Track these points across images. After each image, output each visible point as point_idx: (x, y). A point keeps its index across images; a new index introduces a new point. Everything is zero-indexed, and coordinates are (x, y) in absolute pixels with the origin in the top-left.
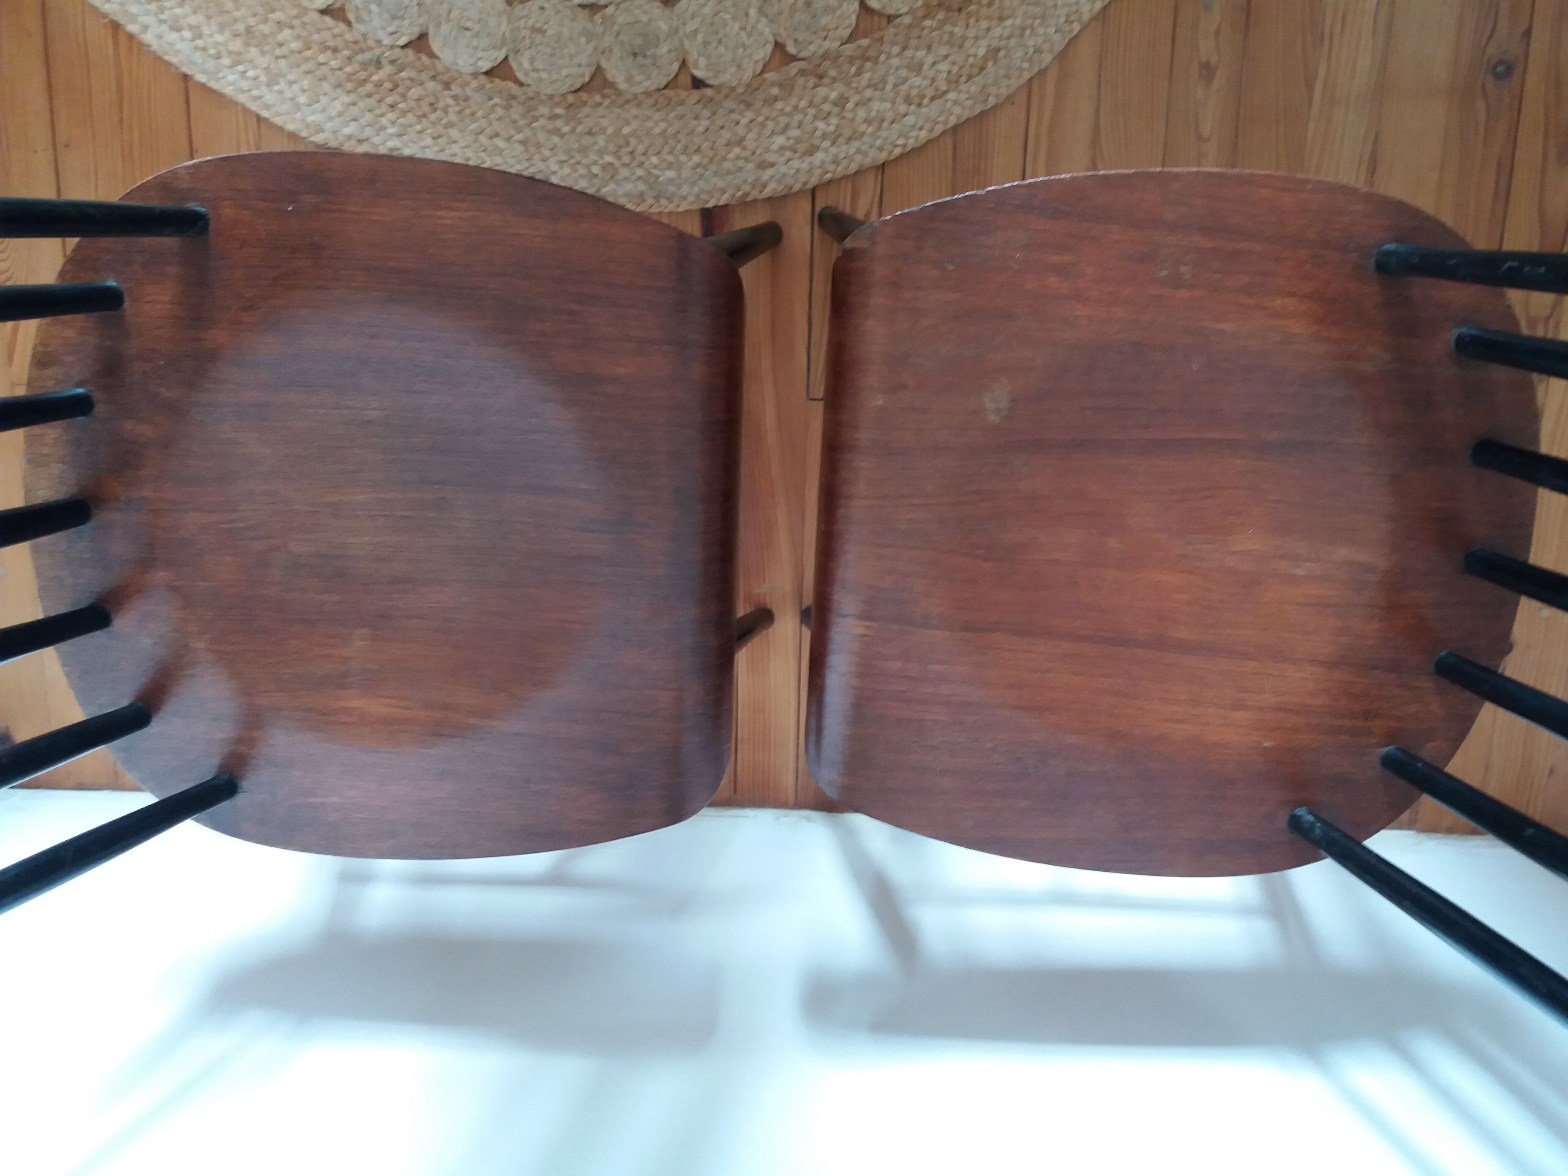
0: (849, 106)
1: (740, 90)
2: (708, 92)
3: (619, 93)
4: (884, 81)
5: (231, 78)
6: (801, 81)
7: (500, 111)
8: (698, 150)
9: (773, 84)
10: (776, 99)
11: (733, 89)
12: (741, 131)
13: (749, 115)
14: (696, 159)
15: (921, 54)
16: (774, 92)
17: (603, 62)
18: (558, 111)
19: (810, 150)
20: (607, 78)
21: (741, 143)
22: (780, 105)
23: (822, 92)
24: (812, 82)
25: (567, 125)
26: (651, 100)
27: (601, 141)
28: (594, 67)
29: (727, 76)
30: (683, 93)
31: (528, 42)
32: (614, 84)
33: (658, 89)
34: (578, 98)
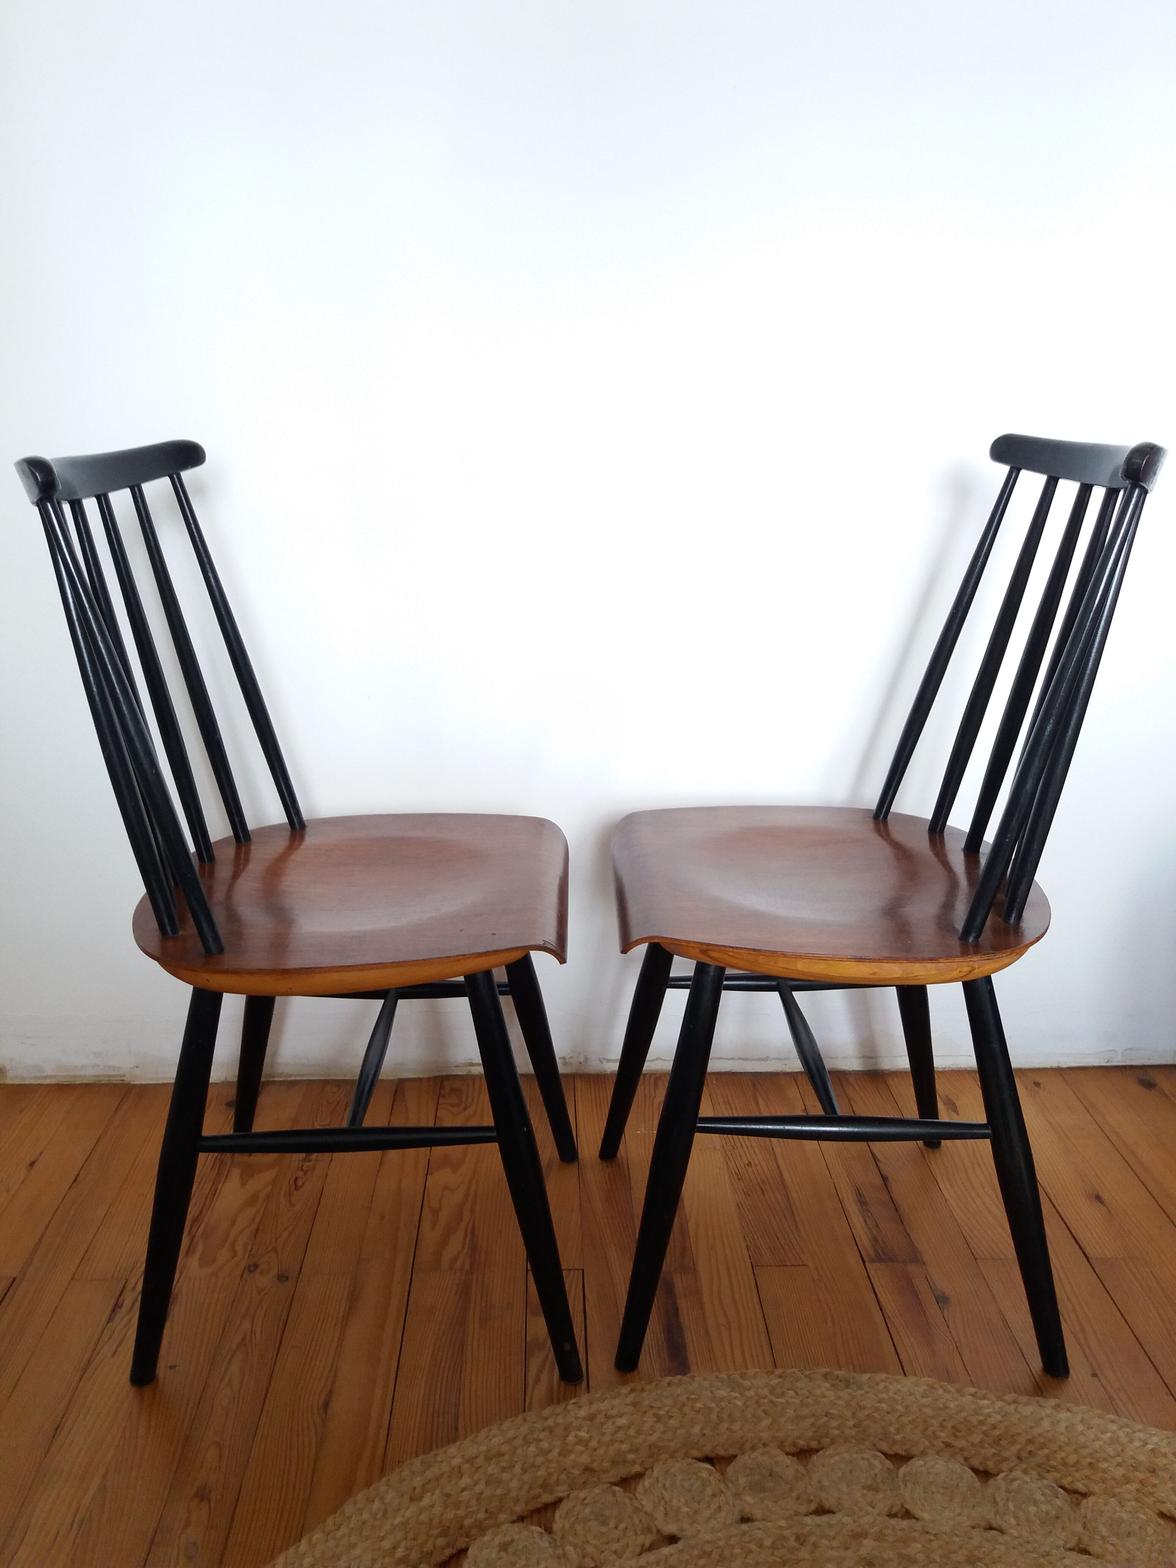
0: (556, 1451)
1: (664, 1456)
2: (696, 1453)
3: (781, 1446)
4: (524, 1470)
5: (1155, 1439)
6: (606, 1464)
7: (892, 1429)
8: (698, 1412)
9: (634, 1462)
10: (629, 1451)
11: (672, 1456)
12: (660, 1427)
13: (654, 1438)
14: (698, 1405)
15: (488, 1492)
16: (631, 1457)
17: (801, 1468)
18: (836, 1432)
19: (591, 1418)
20: (795, 1459)
21: (659, 1419)
22: (624, 1447)
23: (585, 1459)
24: (595, 1465)
25: (825, 1422)
26: (748, 1445)
27: (790, 1412)
28: (810, 1465)
29: (678, 1465)
30: (721, 1452)
31: (879, 1480)
32: (787, 1454)
33: (743, 1453)
34: (819, 1442)
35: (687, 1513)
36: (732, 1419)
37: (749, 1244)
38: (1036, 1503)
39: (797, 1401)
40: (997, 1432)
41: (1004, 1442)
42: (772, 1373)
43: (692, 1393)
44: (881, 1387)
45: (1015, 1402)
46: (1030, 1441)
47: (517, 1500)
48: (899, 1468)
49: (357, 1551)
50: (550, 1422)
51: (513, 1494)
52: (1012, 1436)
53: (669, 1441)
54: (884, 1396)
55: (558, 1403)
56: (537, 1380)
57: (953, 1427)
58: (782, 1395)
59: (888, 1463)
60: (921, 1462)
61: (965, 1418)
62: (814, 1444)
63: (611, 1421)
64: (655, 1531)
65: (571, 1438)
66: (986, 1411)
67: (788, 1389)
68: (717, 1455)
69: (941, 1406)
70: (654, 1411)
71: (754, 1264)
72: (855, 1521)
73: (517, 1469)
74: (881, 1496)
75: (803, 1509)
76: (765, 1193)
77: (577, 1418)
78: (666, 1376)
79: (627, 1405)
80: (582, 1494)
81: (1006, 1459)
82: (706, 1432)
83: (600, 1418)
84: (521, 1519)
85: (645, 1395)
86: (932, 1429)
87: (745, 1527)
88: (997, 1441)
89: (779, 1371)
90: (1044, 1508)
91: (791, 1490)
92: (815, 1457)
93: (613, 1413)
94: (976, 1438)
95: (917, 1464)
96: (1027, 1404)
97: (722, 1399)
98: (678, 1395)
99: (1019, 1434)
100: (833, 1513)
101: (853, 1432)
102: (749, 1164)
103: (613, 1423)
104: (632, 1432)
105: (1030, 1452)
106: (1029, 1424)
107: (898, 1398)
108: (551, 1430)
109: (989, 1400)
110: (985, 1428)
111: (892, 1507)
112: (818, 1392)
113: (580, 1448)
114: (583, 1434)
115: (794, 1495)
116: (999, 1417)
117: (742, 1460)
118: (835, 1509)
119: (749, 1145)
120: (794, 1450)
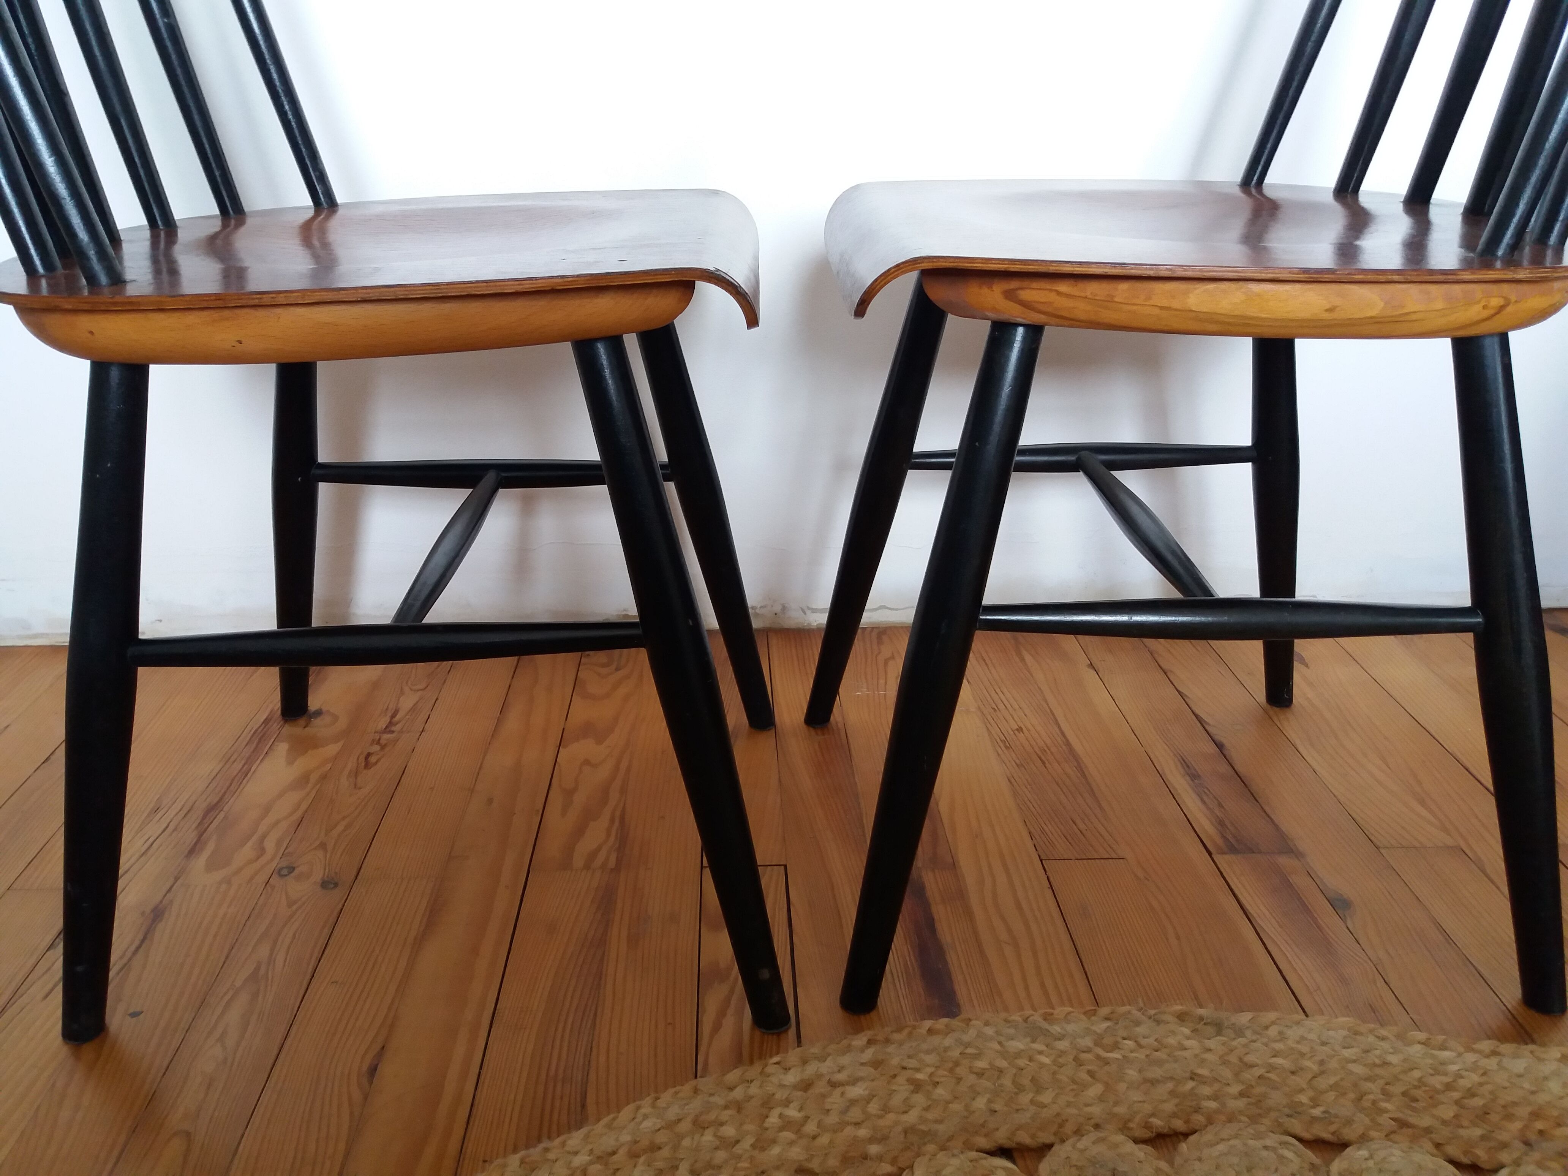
0: (749, 1141)
1: (931, 1148)
2: (982, 1142)
3: (1124, 1128)
7: (1304, 1099)
8: (980, 1074)
9: (880, 1158)
10: (872, 1140)
11: (943, 1148)
12: (919, 1099)
13: (911, 1118)
14: (981, 1064)
16: (874, 1149)
17: (1163, 1165)
18: (1213, 1105)
19: (806, 1086)
20: (1149, 1149)
21: (917, 1086)
22: (863, 1132)
23: (796, 1153)
25: (1193, 1089)
26: (1069, 1128)
27: (1132, 1073)
28: (1178, 1160)
29: (955, 1162)
30: (1024, 1138)
32: (1136, 1141)
33: (1063, 1141)
34: (1187, 1122)
36: (1039, 1088)
37: (1032, 830)
39: (1141, 1055)
40: (1478, 1102)
41: (1494, 1117)
42: (1094, 1013)
43: (968, 1045)
44: (1273, 1032)
45: (1495, 1053)
46: (1536, 1115)
48: (1328, 1163)
50: (738, 1093)
52: (1504, 1107)
53: (936, 1121)
54: (1279, 1046)
55: (751, 1062)
56: (717, 1027)
57: (1404, 1094)
58: (1115, 1047)
59: (1309, 1154)
60: (1364, 1153)
61: (1420, 1080)
62: (1179, 1125)
63: (839, 1091)
65: (773, 1120)
66: (1454, 1068)
67: (1124, 1039)
68: (1017, 1144)
69: (1377, 1061)
70: (908, 1073)
71: (1043, 857)
76: (1047, 765)
77: (782, 1086)
78: (923, 1019)
79: (862, 1064)
81: (1504, 1146)
82: (996, 1107)
83: (821, 1087)
85: (891, 1049)
86: (1371, 1097)
88: (1484, 1114)
89: (1104, 1011)
92: (1183, 1147)
93: (841, 1077)
94: (1447, 1112)
95: (1356, 1155)
96: (1516, 1056)
97: (1018, 1055)
98: (946, 1050)
99: (1515, 1104)
101: (1241, 1103)
102: (1020, 730)
103: (843, 1094)
104: (873, 1108)
105: (1541, 1132)
106: (1527, 1085)
107: (1304, 1049)
108: (739, 1107)
109: (1451, 1050)
110: (1456, 1095)
112: (1171, 1041)
113: (788, 1135)
114: (792, 1112)
116: (1476, 1078)
117: (1061, 1151)
119: (1017, 707)
120: (1147, 1134)
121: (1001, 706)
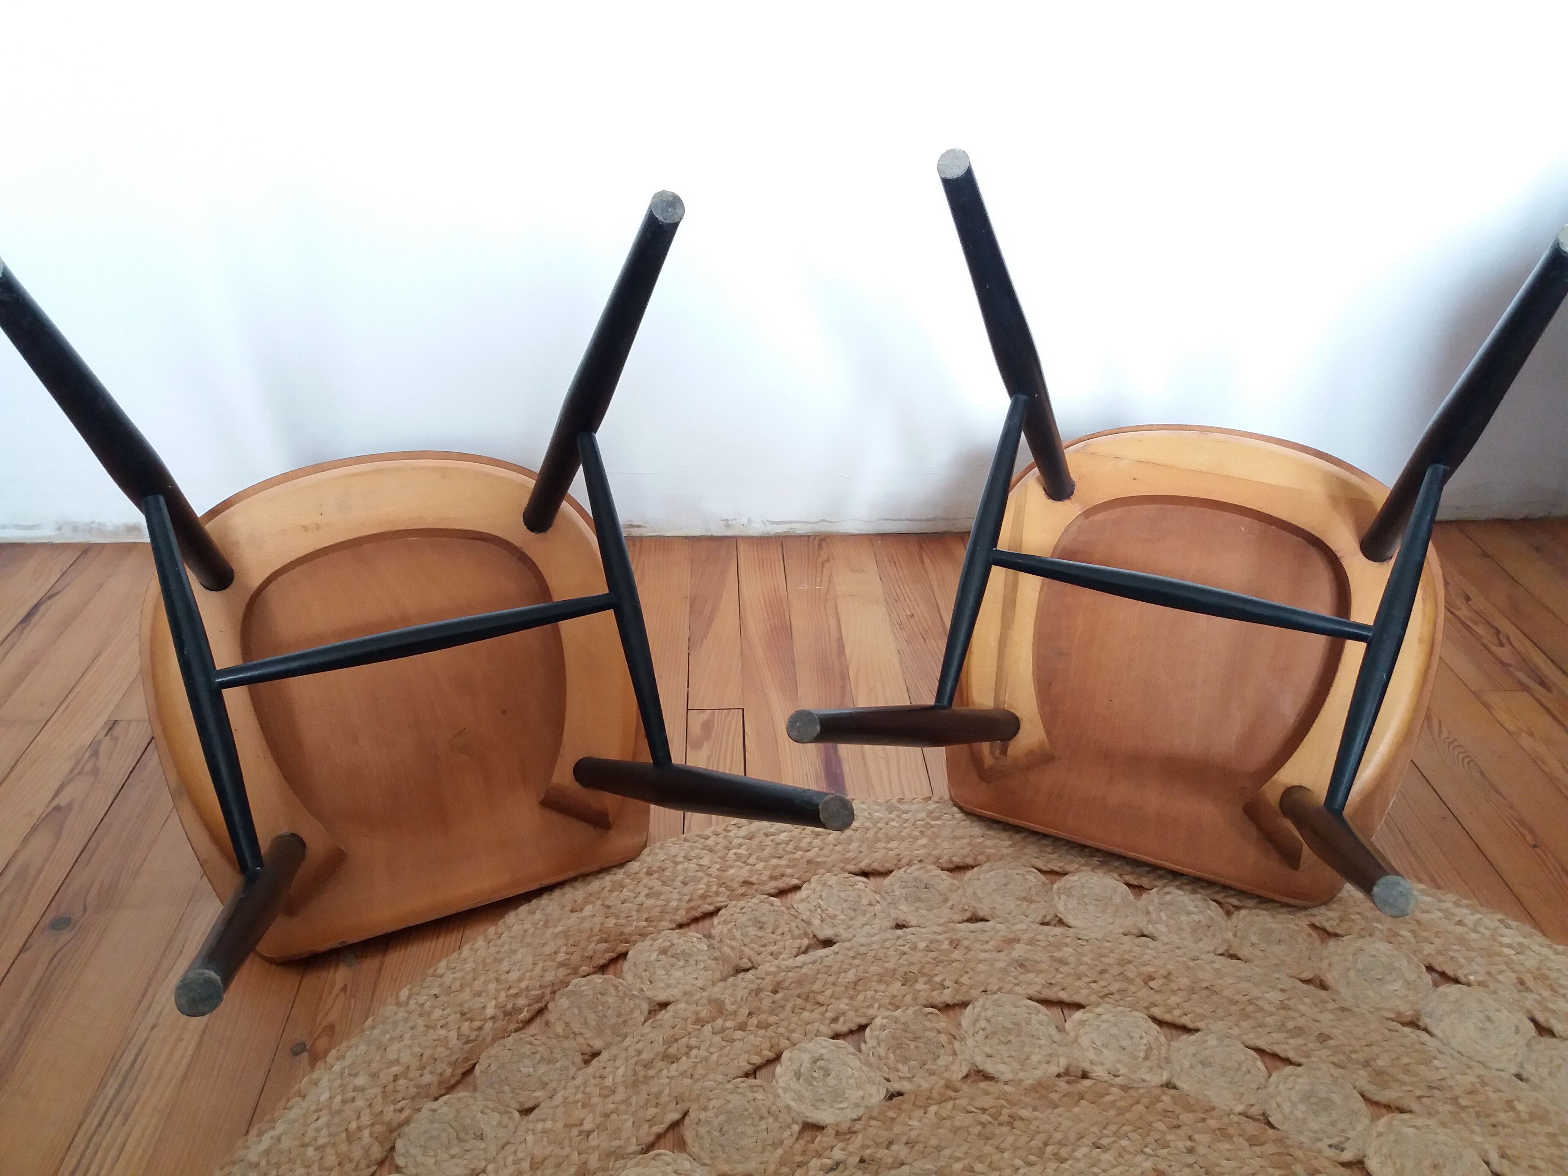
0: (716, 867)
1: (822, 870)
2: (851, 867)
3: (937, 862)
4: (685, 883)
6: (764, 878)
8: (856, 832)
9: (792, 876)
10: (787, 866)
11: (829, 871)
12: (818, 844)
13: (810, 855)
15: (649, 903)
16: (789, 871)
17: (956, 882)
18: (993, 851)
19: (751, 836)
20: (949, 873)
21: (817, 836)
22: (783, 862)
23: (744, 873)
24: (753, 879)
25: (981, 841)
26: (904, 862)
27: (947, 832)
28: (965, 879)
29: (835, 878)
30: (877, 867)
31: (1033, 892)
32: (942, 869)
33: (899, 868)
34: (975, 860)
35: (843, 920)
36: (889, 839)
37: (909, 685)
38: (1189, 913)
39: (954, 822)
42: (930, 798)
47: (676, 909)
48: (1053, 884)
49: (518, 957)
50: (710, 841)
51: (674, 904)
53: (827, 857)
58: (939, 817)
59: (1043, 877)
60: (1076, 878)
62: (969, 861)
63: (769, 838)
64: (811, 936)
65: (731, 855)
67: (946, 813)
68: (873, 870)
72: (1008, 928)
73: (678, 883)
74: (1034, 906)
75: (957, 917)
76: (927, 642)
77: (736, 837)
80: (742, 903)
82: (862, 849)
83: (760, 837)
84: (681, 926)
87: (899, 932)
89: (936, 797)
90: (1196, 918)
91: (946, 900)
92: (970, 873)
93: (772, 832)
95: (1070, 878)
97: (880, 820)
100: (987, 921)
101: (1009, 850)
102: (912, 616)
104: (790, 847)
108: (710, 848)
111: (1045, 916)
113: (739, 864)
114: (742, 851)
115: (949, 904)
117: (898, 874)
118: (988, 918)
119: (912, 598)
120: (951, 866)
121: (902, 598)
